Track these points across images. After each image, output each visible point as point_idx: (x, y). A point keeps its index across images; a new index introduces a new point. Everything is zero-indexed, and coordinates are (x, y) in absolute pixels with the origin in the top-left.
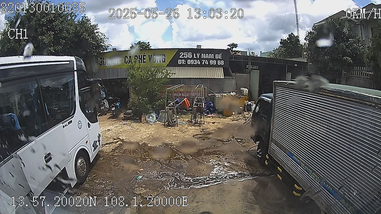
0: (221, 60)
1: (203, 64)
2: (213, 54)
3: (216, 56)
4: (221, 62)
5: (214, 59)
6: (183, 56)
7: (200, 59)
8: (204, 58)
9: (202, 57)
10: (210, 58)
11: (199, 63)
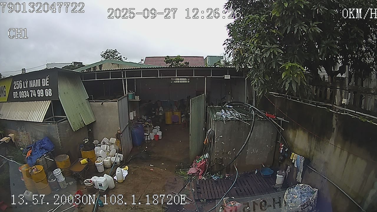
0: (48, 88)
1: (32, 96)
2: (39, 80)
3: (43, 82)
4: (48, 91)
5: (41, 87)
6: (16, 87)
7: (29, 89)
8: (32, 87)
9: (30, 87)
10: (37, 86)
11: (28, 96)
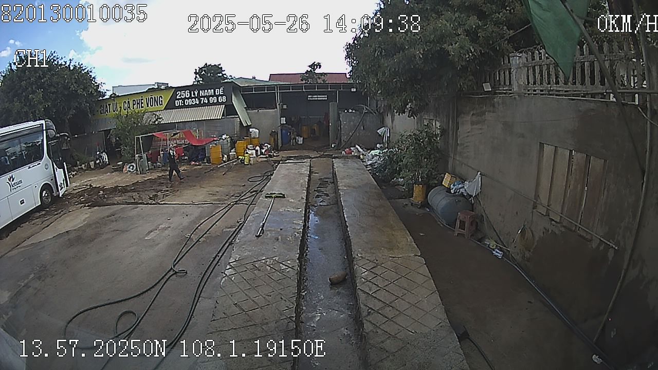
0: (222, 95)
1: (202, 103)
2: (212, 90)
3: (216, 92)
4: (222, 98)
5: (215, 95)
6: (180, 96)
7: (199, 97)
8: (203, 95)
9: (201, 95)
10: (209, 95)
11: (198, 103)
